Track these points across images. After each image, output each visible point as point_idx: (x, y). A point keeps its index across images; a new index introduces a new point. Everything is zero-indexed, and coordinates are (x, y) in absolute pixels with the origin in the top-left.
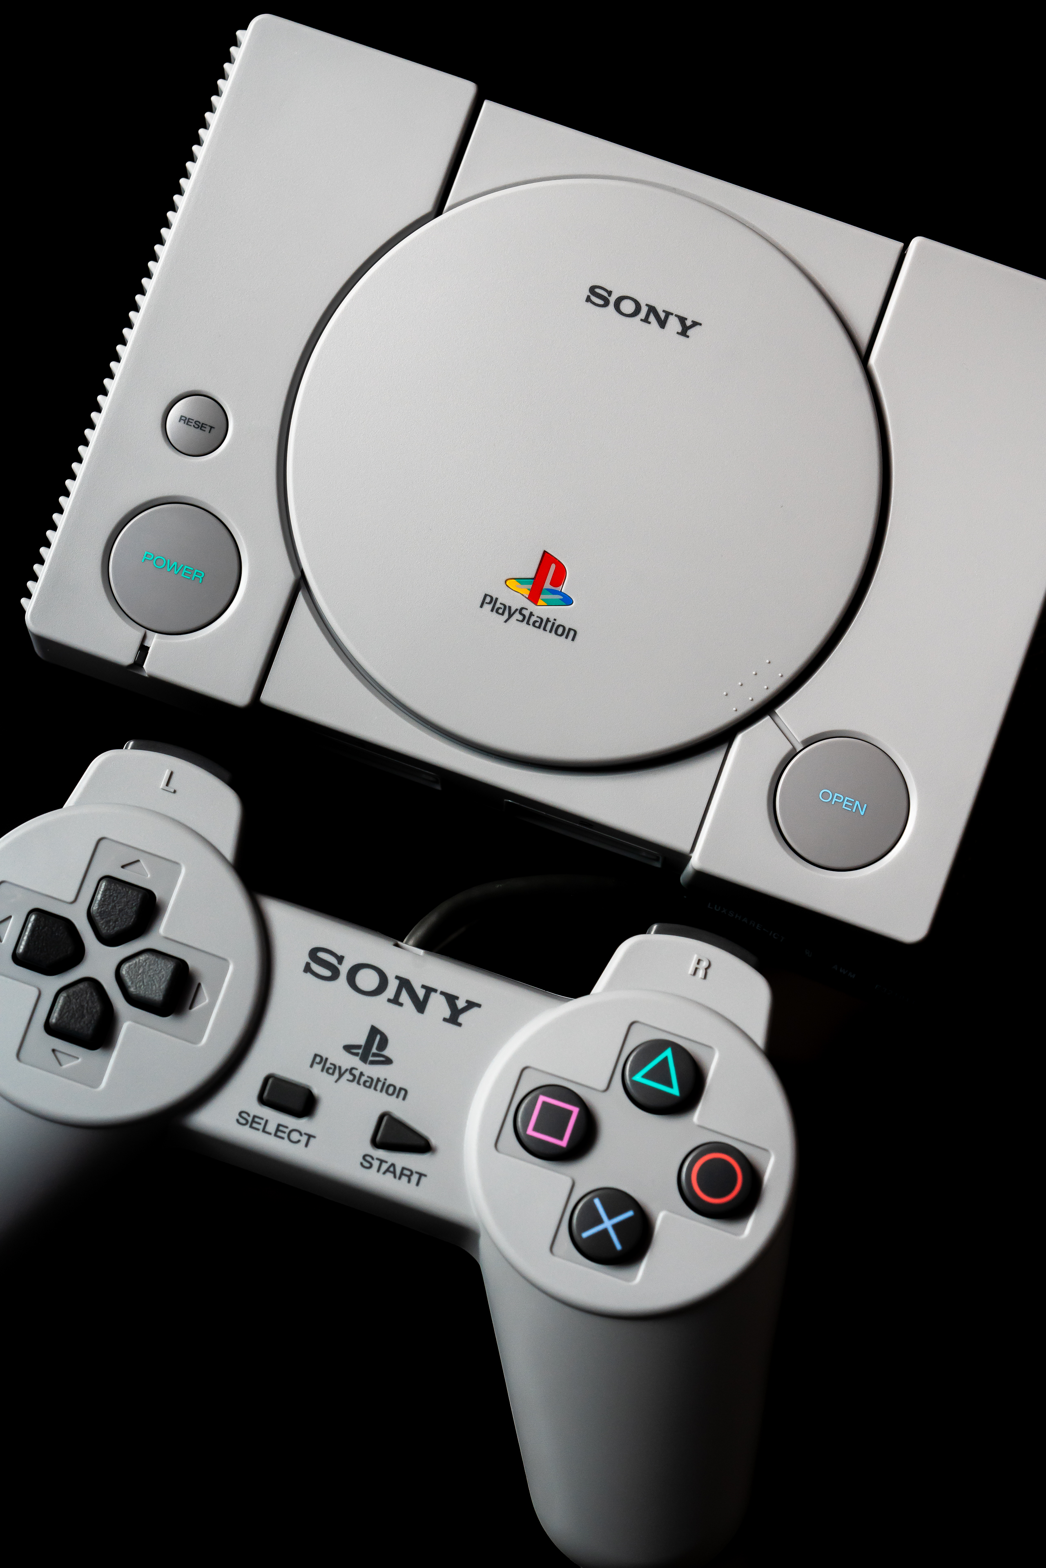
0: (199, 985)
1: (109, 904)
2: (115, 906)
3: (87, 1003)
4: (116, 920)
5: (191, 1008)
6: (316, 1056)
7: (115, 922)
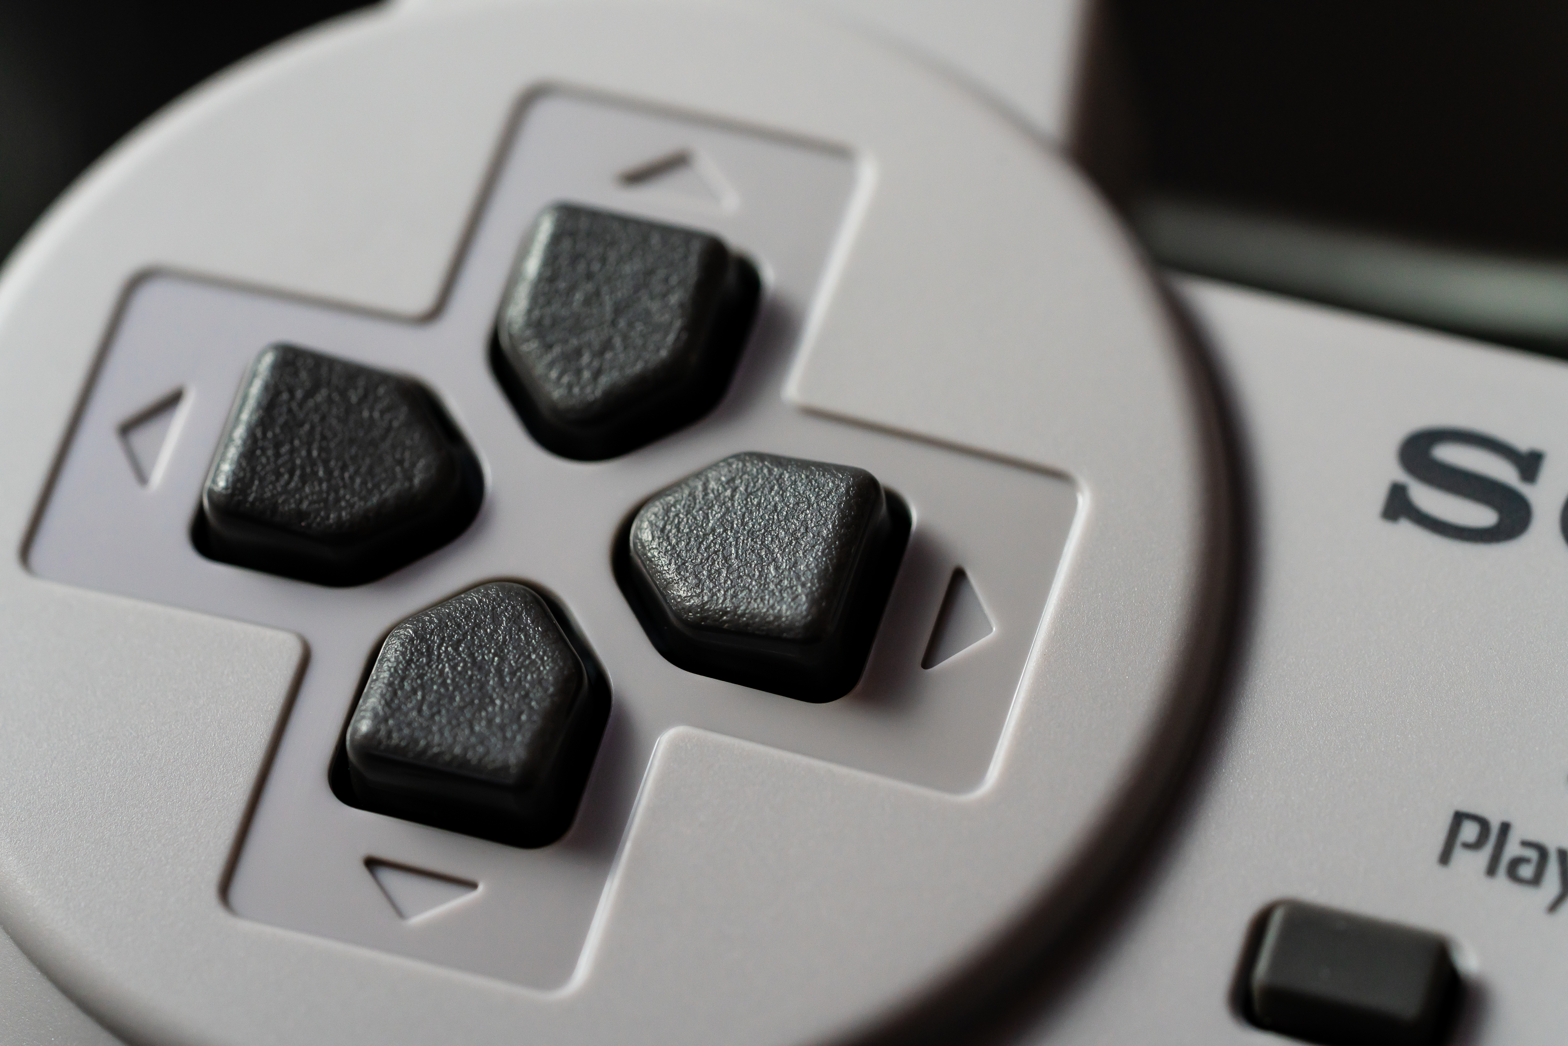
0: (959, 575)
1: (572, 289)
2: (597, 293)
3: (500, 652)
4: (607, 345)
5: (928, 662)
6: (1459, 818)
7: (601, 353)
